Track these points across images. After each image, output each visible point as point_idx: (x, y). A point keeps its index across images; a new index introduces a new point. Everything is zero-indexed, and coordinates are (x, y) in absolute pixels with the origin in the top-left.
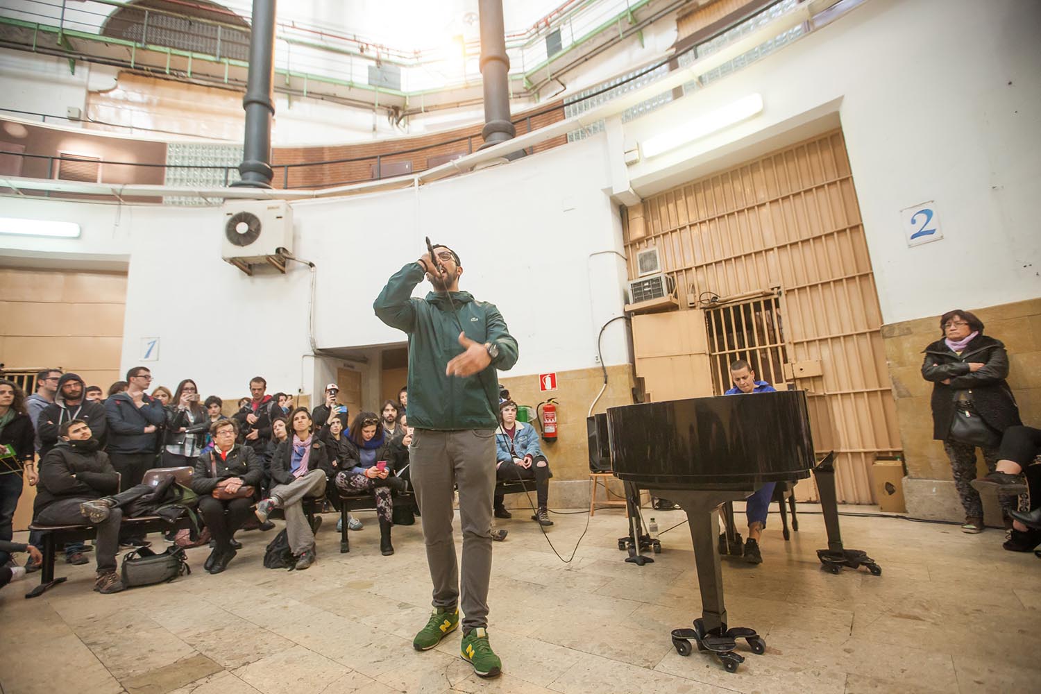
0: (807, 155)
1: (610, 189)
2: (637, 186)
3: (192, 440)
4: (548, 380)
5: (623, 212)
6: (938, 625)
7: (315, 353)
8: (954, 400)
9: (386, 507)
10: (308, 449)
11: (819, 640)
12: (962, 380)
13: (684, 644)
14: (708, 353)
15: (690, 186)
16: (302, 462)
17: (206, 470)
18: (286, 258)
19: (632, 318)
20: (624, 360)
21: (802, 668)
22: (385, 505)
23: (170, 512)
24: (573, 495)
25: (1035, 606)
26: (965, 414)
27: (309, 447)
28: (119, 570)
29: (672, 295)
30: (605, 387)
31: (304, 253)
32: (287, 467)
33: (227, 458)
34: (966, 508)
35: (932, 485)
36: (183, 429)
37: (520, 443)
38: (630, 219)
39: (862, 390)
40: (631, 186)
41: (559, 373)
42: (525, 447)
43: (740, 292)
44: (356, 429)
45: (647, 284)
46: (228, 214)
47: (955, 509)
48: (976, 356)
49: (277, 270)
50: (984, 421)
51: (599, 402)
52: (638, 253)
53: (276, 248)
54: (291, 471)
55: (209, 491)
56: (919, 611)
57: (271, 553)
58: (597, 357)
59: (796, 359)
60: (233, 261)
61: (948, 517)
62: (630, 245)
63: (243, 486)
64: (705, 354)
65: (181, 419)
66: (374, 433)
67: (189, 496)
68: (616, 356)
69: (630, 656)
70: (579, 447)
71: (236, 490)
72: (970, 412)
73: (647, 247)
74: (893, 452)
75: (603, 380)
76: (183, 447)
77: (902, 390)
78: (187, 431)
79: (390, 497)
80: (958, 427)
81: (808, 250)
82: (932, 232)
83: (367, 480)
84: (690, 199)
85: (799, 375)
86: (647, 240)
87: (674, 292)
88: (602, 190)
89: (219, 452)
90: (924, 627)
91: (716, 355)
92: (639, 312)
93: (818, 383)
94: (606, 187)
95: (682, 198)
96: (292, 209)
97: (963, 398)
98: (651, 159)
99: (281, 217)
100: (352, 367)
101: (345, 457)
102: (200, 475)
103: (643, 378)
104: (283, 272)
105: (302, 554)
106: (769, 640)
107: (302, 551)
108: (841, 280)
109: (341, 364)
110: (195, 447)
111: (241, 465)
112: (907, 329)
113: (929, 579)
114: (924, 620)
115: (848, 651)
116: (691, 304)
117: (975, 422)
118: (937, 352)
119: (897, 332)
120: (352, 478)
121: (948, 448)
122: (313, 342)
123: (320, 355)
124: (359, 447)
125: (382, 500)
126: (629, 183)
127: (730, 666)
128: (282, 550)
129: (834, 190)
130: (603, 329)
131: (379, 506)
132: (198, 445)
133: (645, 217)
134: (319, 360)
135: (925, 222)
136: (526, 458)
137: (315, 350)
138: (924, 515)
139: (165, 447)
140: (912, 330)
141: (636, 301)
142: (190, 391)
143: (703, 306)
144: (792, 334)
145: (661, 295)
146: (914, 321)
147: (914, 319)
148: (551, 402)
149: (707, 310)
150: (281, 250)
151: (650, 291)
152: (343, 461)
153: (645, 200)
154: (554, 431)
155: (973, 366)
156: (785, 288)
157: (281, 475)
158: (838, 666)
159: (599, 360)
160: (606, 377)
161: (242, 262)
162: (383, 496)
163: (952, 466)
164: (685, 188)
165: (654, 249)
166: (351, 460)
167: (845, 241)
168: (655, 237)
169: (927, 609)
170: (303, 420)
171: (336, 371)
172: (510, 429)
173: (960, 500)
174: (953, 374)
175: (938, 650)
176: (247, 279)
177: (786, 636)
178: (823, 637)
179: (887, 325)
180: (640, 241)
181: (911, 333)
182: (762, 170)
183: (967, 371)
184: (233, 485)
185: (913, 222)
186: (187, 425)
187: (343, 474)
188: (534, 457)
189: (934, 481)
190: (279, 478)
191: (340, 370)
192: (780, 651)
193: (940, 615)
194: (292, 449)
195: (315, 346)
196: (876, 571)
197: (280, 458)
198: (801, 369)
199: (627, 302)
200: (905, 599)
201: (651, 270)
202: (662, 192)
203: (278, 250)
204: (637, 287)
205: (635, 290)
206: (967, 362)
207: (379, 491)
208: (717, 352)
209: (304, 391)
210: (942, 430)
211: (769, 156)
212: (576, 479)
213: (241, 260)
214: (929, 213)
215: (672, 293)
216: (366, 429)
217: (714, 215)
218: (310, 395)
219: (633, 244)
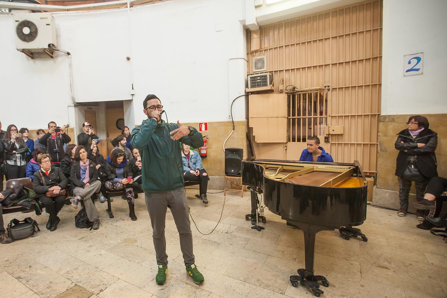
0: (358, 12)
1: (244, 21)
2: (259, 20)
3: (20, 157)
4: (203, 126)
5: (248, 32)
6: (396, 272)
7: (75, 105)
8: (408, 160)
9: (131, 197)
10: (88, 167)
11: (349, 279)
12: (413, 151)
13: (296, 283)
14: (286, 117)
15: (289, 22)
16: (86, 174)
17: (40, 181)
18: (53, 49)
19: (249, 96)
20: (243, 119)
21: (346, 295)
22: (131, 196)
23: (26, 204)
24: (213, 183)
25: (433, 263)
26: (412, 167)
27: (88, 166)
28: (6, 232)
29: (272, 85)
30: (233, 132)
31: (63, 46)
32: (79, 177)
33: (49, 174)
34: (401, 204)
35: (387, 192)
36: (14, 152)
37: (193, 162)
38: (251, 38)
39: (361, 143)
40: (256, 21)
41: (209, 123)
42: (194, 164)
43: (308, 87)
44: (114, 158)
45: (259, 78)
46: (16, 21)
47: (395, 203)
48: (422, 139)
49: (49, 56)
50: (419, 171)
51: (230, 138)
52: (254, 58)
53: (48, 44)
54: (81, 180)
55: (45, 193)
56: (386, 264)
57: (79, 221)
58: (229, 116)
59: (331, 124)
60: (23, 51)
61: (391, 207)
62: (250, 53)
63: (61, 190)
64: (285, 117)
65: (13, 147)
66: (122, 160)
67: (32, 194)
68: (240, 116)
69: (272, 287)
70: (218, 161)
71: (58, 192)
72: (414, 166)
73: (259, 56)
74: (370, 173)
75: (232, 128)
76: (15, 161)
77: (383, 148)
78: (16, 153)
79: (133, 193)
80: (407, 172)
81: (348, 68)
82: (417, 70)
83: (122, 185)
84: (287, 30)
85: (331, 133)
86: (260, 51)
87: (272, 84)
88: (239, 21)
89: (44, 171)
90: (390, 273)
91: (290, 118)
92: (252, 93)
93: (340, 137)
94: (241, 19)
95: (282, 29)
96: (54, 19)
97: (412, 159)
98: (269, 5)
99: (49, 25)
100: (91, 109)
101: (109, 173)
102: (37, 184)
103: (252, 128)
104: (52, 57)
105: (95, 222)
106: (329, 279)
107: (95, 221)
108: (362, 86)
109: (86, 108)
110: (22, 160)
111: (57, 178)
112: (392, 119)
113: (387, 245)
114: (390, 269)
115: (362, 286)
116: (281, 90)
117: (415, 171)
118: (404, 135)
119: (387, 120)
120: (115, 185)
121: (400, 179)
122: (73, 99)
123: (77, 106)
124: (115, 167)
125: (129, 194)
126: (255, 18)
127: (317, 295)
128: (85, 220)
129: (368, 35)
130: (234, 101)
131: (128, 197)
132: (23, 159)
133: (260, 38)
134: (77, 108)
135: (416, 63)
136: (197, 170)
137: (75, 104)
138: (380, 205)
139: (6, 162)
140: (395, 120)
141: (252, 87)
142: (14, 131)
143: (287, 92)
144: (331, 112)
145: (266, 85)
146: (397, 115)
147: (397, 114)
148: (205, 138)
149: (289, 94)
150: (51, 45)
151: (260, 82)
152: (108, 175)
153: (262, 27)
154: (206, 153)
155: (420, 145)
156: (332, 87)
157: (76, 181)
158: (360, 294)
159: (231, 117)
160: (234, 126)
161: (28, 51)
162: (130, 192)
163: (399, 187)
164: (285, 23)
165: (264, 57)
166: (112, 174)
167: (369, 65)
168: (265, 50)
169: (390, 263)
170: (84, 153)
171: (84, 112)
172: (187, 154)
173: (399, 201)
174: (409, 148)
175: (398, 287)
176: (31, 61)
177: (335, 276)
178: (350, 278)
179: (383, 116)
180: (256, 51)
181: (394, 121)
182: (331, 18)
183: (416, 147)
184: (56, 190)
185: (409, 63)
186: (16, 149)
187: (110, 183)
188: (200, 170)
189: (388, 191)
190: (76, 183)
191: (85, 111)
192: (334, 285)
193: (396, 267)
194: (80, 168)
195: (75, 101)
196: (365, 239)
197: (75, 173)
198: (333, 130)
199: (247, 86)
200: (380, 256)
201: (261, 69)
202: (272, 24)
203: (49, 45)
204: (253, 79)
205: (252, 80)
206: (417, 142)
207: (128, 190)
208: (291, 117)
209: (70, 126)
210: (399, 172)
211: (336, 10)
212: (215, 175)
213: (26, 50)
214: (419, 59)
215: (271, 84)
216: (119, 158)
217: (300, 41)
218: (74, 128)
219: (252, 53)
